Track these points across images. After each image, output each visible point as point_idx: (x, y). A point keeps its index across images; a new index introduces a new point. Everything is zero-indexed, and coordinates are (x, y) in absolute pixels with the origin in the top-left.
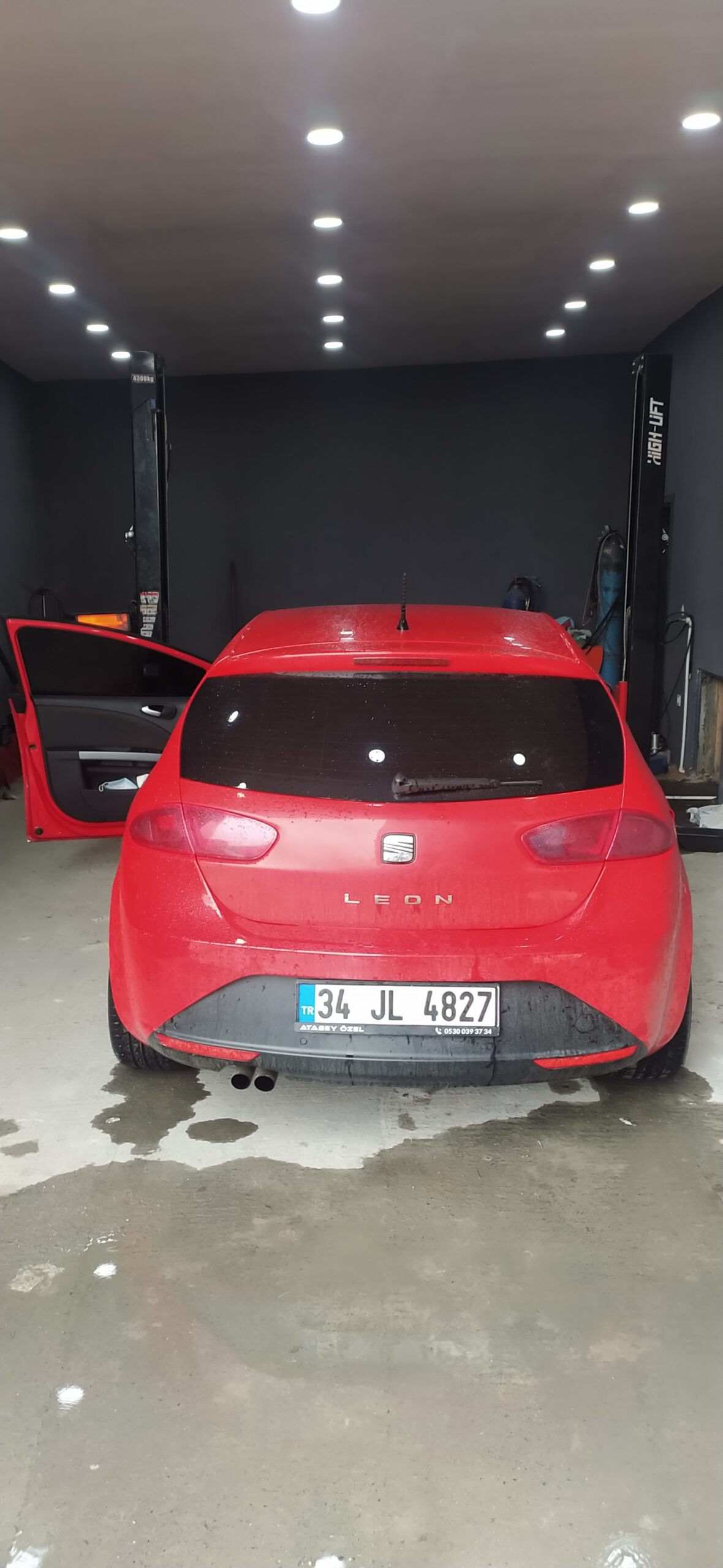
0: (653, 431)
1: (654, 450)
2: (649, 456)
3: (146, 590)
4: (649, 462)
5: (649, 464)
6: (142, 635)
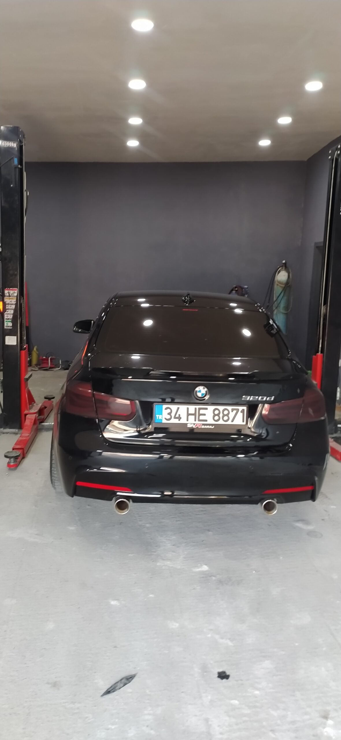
3: (9, 287)
6: (5, 317)
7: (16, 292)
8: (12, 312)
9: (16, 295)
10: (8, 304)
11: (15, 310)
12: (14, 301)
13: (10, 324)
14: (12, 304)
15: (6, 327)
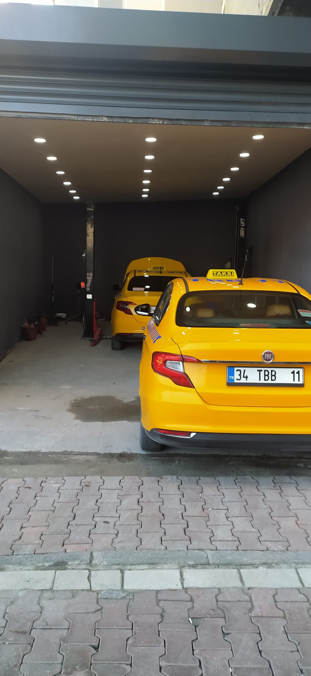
0: (241, 227)
1: (242, 233)
2: (241, 235)
3: (89, 272)
4: (241, 236)
5: (240, 237)
6: (87, 286)
7: (92, 274)
8: (90, 283)
9: (92, 275)
10: (88, 280)
11: (91, 283)
12: (91, 278)
13: (89, 289)
14: (90, 280)
15: (88, 290)
